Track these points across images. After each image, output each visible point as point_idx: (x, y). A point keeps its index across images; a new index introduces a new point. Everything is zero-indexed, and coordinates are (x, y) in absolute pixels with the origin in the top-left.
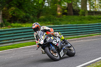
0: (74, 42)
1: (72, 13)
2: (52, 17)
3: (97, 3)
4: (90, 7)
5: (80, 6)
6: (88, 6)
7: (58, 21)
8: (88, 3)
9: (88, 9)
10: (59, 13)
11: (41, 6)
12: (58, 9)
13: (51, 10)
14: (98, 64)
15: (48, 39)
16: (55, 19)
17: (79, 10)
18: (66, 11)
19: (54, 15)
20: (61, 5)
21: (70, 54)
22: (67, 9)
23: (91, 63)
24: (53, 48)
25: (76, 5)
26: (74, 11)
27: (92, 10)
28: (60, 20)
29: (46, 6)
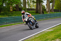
0: (20, 26)
1: (18, 10)
2: (7, 12)
3: (32, 4)
4: (28, 6)
5: (23, 6)
6: (27, 6)
7: (11, 14)
8: (27, 4)
9: (27, 8)
10: (11, 10)
11: (1, 6)
12: (11, 8)
13: (7, 8)
14: (33, 38)
15: (29, 19)
16: (9, 14)
17: (22, 8)
18: (15, 9)
19: (8, 11)
20: (12, 6)
21: (37, 27)
22: (16, 8)
23: (29, 38)
24: (31, 23)
25: (21, 5)
26: (19, 8)
27: (29, 8)
28: (12, 14)
29: (4, 6)
